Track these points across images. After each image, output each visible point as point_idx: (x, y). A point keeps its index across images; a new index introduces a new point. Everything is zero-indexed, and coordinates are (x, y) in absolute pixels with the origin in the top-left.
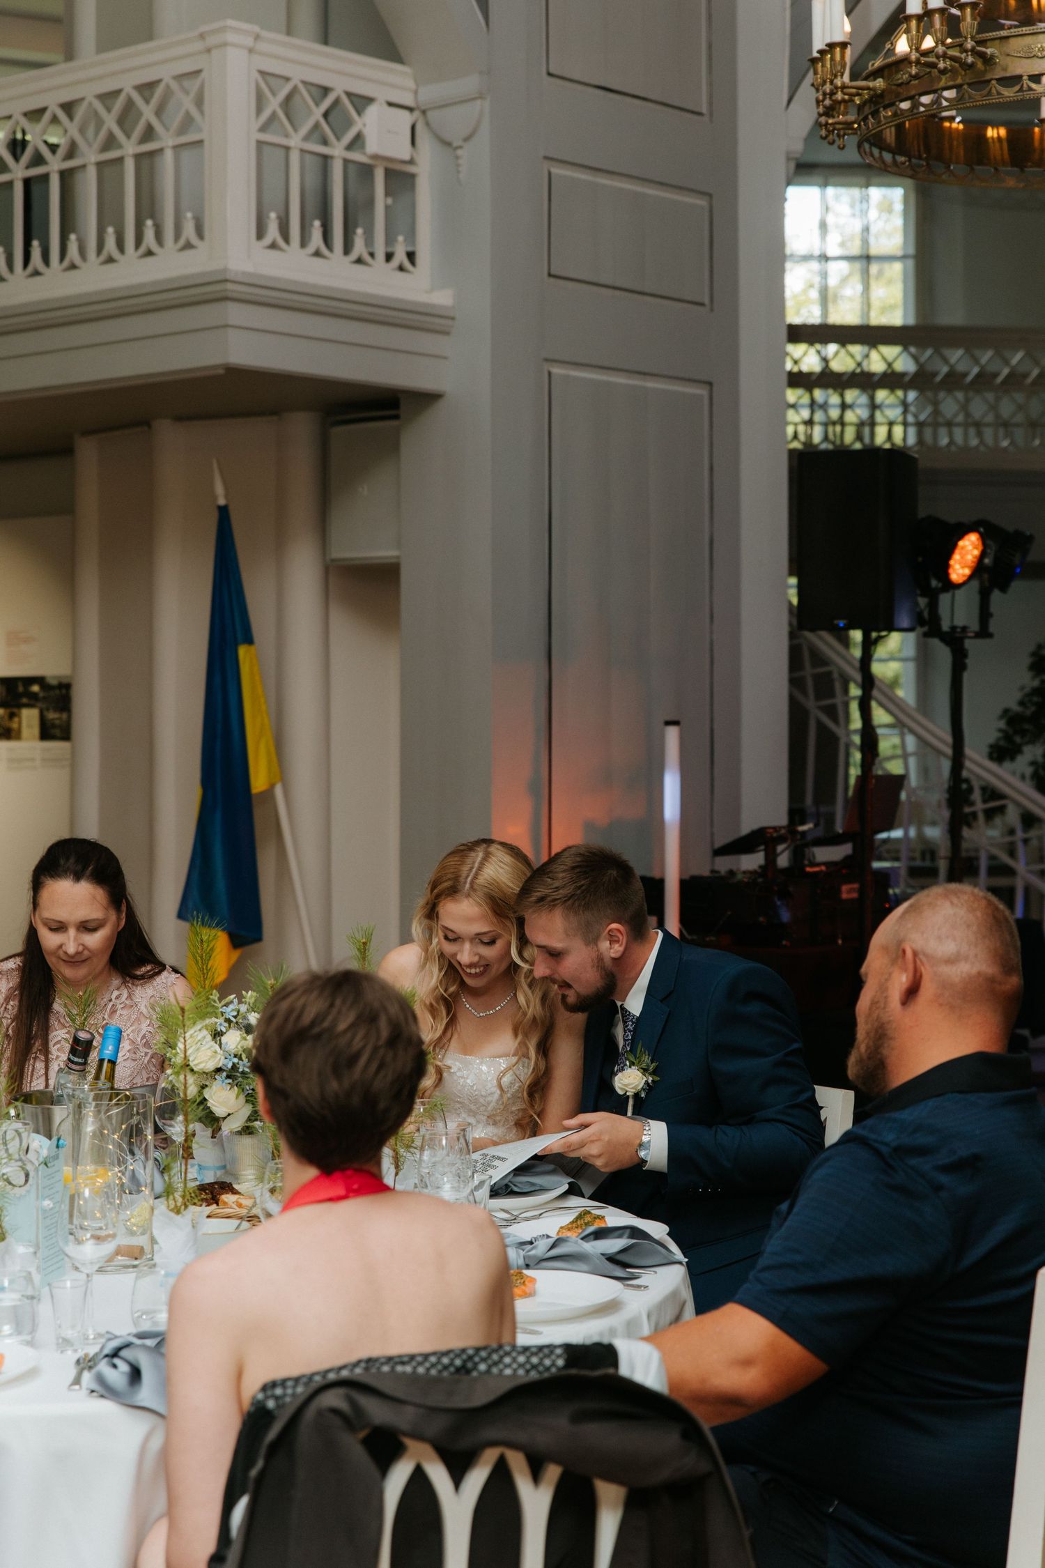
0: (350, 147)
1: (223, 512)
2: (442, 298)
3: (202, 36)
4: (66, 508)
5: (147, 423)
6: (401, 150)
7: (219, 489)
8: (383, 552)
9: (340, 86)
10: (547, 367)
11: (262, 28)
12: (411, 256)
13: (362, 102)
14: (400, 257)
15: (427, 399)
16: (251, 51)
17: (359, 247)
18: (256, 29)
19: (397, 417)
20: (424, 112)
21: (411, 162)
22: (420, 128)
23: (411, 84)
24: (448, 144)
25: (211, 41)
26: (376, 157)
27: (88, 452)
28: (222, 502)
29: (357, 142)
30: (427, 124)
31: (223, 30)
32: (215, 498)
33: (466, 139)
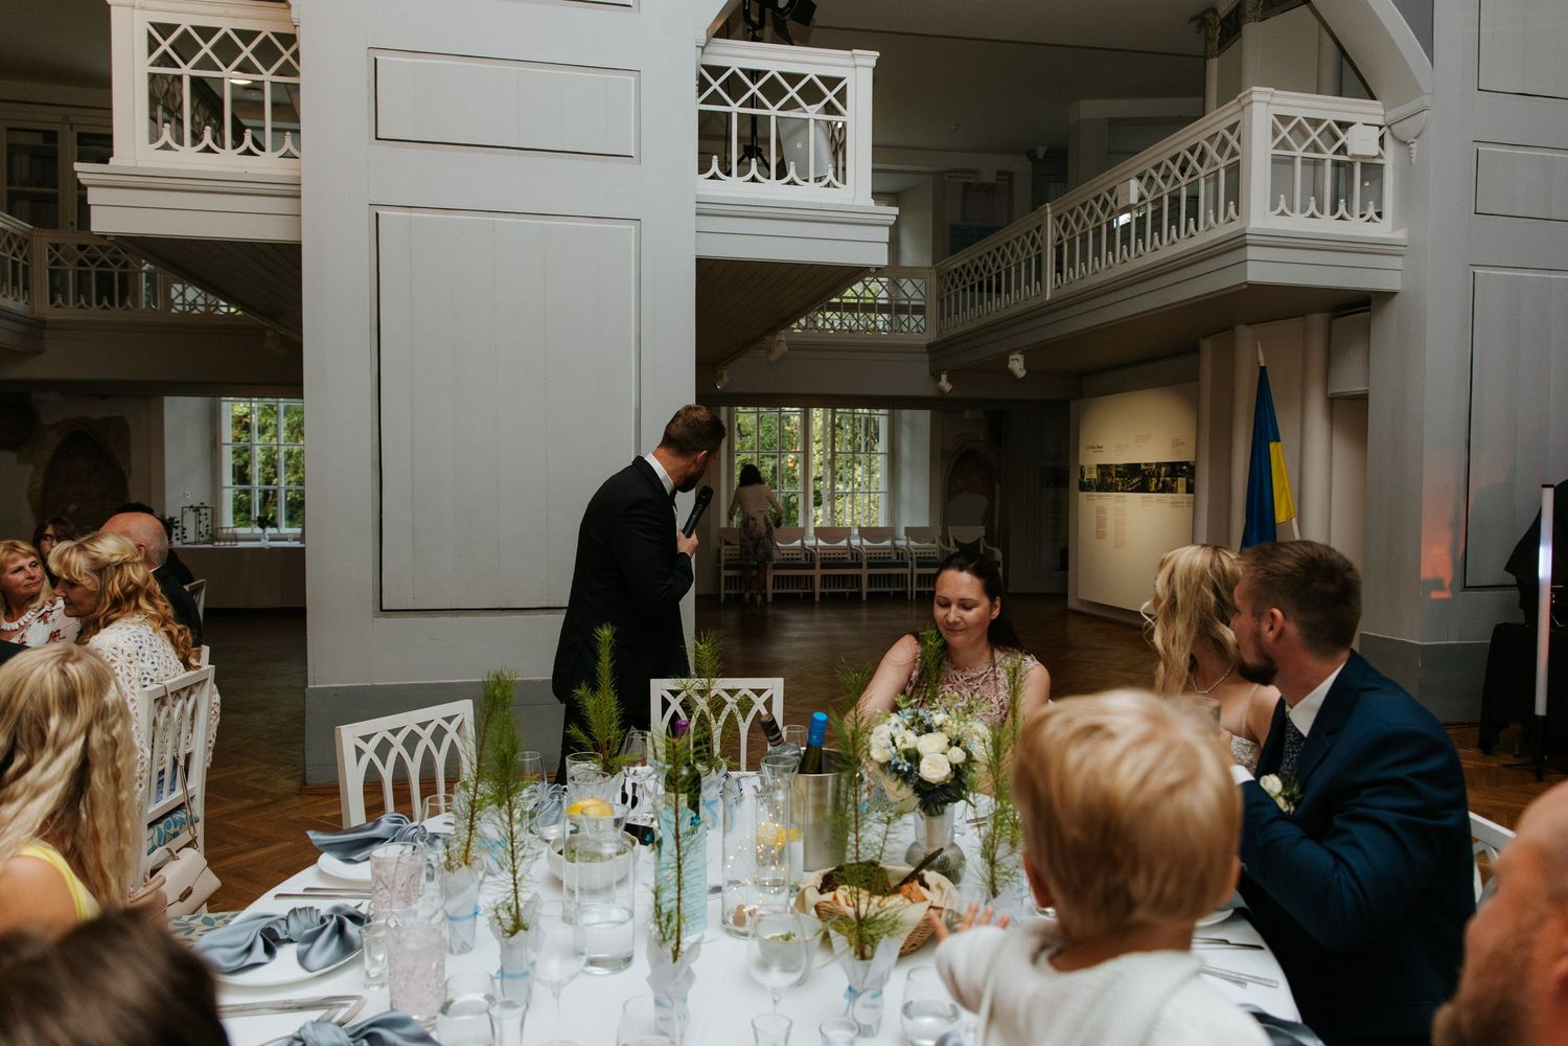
0: (1337, 152)
1: (1263, 370)
2: (1400, 235)
3: (1239, 101)
4: (1194, 377)
5: (1232, 328)
6: (1372, 149)
7: (1261, 358)
8: (1357, 388)
9: (1330, 117)
10: (1472, 269)
11: (1276, 89)
12: (1379, 215)
13: (1344, 126)
14: (1371, 212)
15: (1389, 295)
16: (1268, 103)
17: (1342, 209)
18: (1272, 89)
19: (1369, 310)
20: (1389, 127)
21: (1380, 156)
22: (1388, 138)
23: (1382, 111)
24: (1405, 143)
25: (1243, 102)
26: (1354, 156)
27: (1206, 346)
28: (1263, 365)
29: (1343, 149)
30: (1392, 134)
31: (1250, 94)
32: (1259, 363)
33: (1416, 138)
